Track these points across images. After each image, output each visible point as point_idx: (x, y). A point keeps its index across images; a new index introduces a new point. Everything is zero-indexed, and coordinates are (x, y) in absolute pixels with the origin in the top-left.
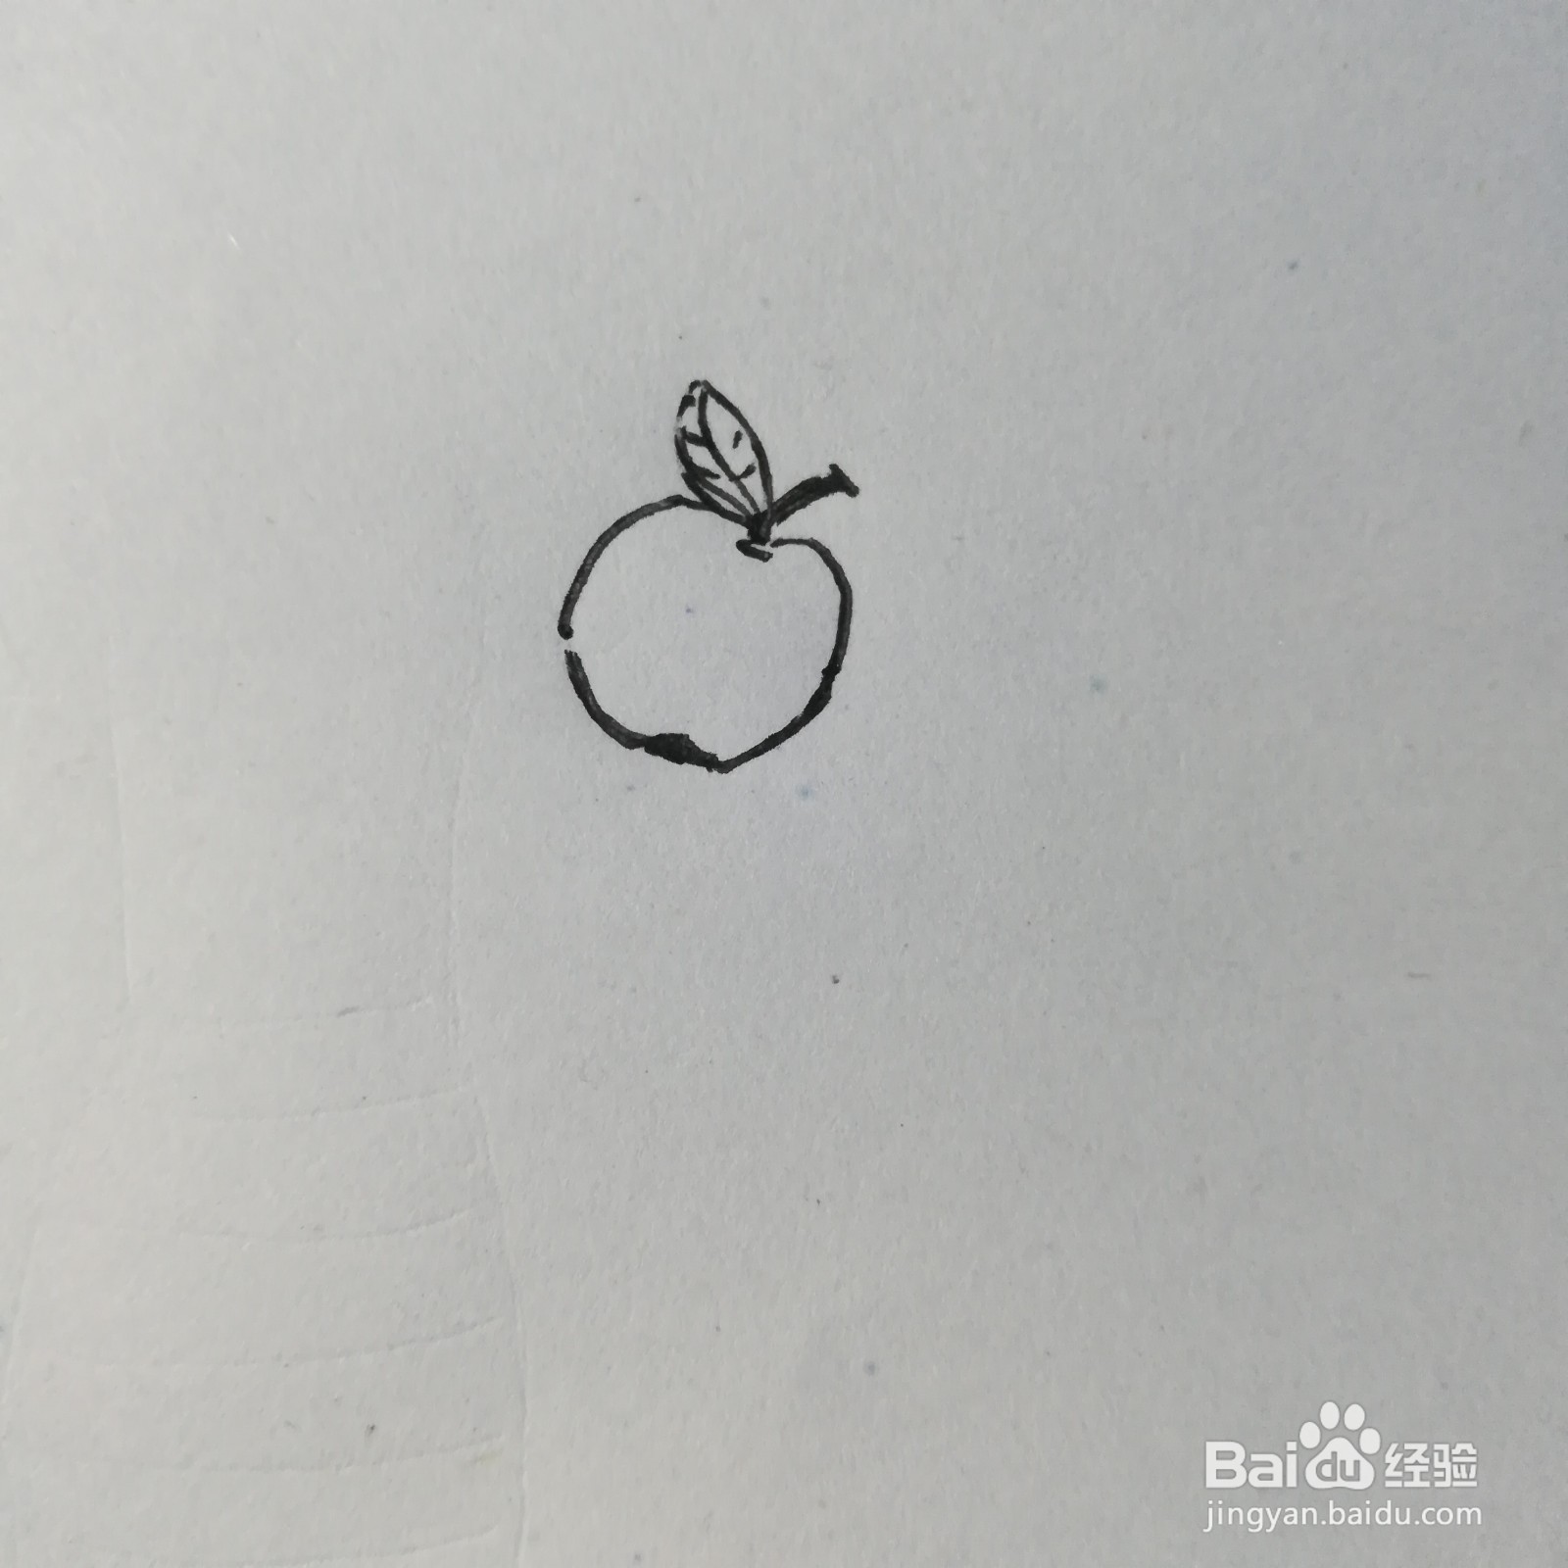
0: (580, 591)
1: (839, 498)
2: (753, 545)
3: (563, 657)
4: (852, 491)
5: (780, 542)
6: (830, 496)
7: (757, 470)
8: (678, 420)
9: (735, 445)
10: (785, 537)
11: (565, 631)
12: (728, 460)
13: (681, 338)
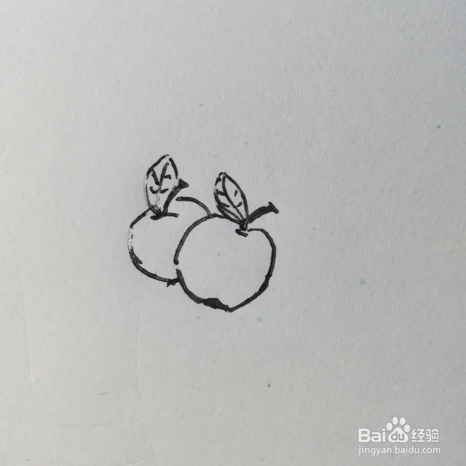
0: (181, 248)
1: (272, 214)
2: (242, 231)
3: (175, 271)
4: (276, 211)
5: (251, 230)
6: (269, 213)
7: (243, 204)
8: (215, 186)
9: (235, 195)
10: (253, 228)
11: (176, 262)
12: (232, 200)
13: (216, 157)
